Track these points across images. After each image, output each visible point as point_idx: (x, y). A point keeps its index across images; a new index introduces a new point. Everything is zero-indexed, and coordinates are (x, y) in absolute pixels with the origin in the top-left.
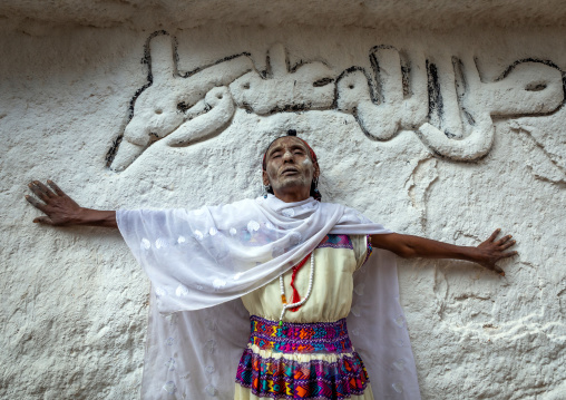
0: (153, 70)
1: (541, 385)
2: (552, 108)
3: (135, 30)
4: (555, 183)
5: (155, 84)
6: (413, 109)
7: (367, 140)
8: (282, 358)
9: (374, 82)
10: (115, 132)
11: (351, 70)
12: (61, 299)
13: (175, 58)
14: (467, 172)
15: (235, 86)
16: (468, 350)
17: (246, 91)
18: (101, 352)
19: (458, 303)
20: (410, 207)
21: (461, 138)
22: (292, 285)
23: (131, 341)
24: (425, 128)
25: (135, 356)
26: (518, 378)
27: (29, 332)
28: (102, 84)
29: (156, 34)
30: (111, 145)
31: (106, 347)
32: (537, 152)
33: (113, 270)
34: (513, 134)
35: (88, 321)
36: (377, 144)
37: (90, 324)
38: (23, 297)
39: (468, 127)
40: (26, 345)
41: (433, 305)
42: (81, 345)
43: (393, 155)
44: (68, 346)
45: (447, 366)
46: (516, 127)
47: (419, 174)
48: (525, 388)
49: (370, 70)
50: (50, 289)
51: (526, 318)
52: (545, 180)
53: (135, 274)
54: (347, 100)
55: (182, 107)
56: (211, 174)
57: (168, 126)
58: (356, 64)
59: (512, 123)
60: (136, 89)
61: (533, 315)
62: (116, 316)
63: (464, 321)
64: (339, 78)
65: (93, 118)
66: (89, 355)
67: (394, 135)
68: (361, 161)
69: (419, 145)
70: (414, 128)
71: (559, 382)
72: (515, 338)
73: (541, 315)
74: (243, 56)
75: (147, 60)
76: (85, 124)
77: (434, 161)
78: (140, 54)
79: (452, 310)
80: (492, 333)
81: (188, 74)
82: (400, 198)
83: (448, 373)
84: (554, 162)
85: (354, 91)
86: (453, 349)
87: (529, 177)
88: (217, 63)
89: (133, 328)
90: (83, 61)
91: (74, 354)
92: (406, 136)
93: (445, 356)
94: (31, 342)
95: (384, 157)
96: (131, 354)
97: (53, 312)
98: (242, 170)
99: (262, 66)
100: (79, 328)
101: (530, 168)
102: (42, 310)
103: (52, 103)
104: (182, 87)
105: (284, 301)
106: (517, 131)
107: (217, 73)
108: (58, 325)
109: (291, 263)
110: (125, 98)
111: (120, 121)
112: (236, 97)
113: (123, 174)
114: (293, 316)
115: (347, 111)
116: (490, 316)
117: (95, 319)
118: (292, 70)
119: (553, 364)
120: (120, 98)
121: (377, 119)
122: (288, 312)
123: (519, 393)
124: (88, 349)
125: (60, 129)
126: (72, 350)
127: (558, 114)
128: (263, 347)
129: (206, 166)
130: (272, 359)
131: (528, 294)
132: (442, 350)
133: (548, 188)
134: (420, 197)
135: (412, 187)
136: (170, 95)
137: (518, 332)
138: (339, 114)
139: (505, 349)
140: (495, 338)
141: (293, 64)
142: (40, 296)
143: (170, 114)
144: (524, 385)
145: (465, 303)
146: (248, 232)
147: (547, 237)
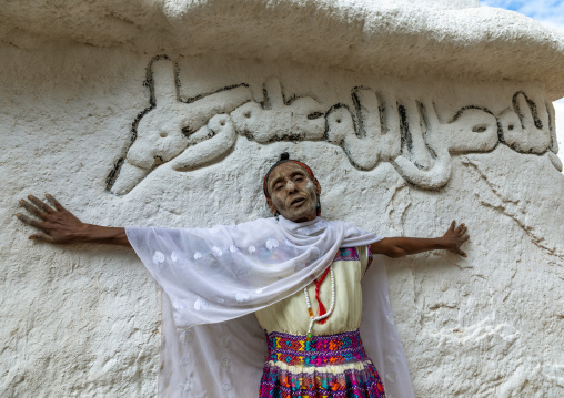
0: (156, 93)
1: (499, 378)
2: (492, 146)
3: (137, 53)
4: (496, 208)
5: (159, 107)
6: (390, 143)
7: (354, 169)
8: (315, 372)
9: (356, 119)
10: (117, 154)
11: (337, 106)
12: (60, 333)
13: (177, 83)
14: (433, 199)
15: (237, 114)
16: (444, 353)
17: (247, 120)
18: (107, 388)
19: (432, 313)
20: (391, 229)
21: (427, 169)
22: (318, 298)
23: (139, 373)
24: (399, 160)
25: (144, 388)
26: (483, 374)
27: (21, 373)
28: (101, 104)
29: (158, 58)
30: (112, 167)
31: (113, 382)
32: (482, 182)
33: (117, 298)
34: (464, 167)
35: (91, 355)
36: (362, 173)
37: (94, 358)
38: (12, 334)
39: (432, 160)
40: (17, 388)
41: (415, 316)
42: (84, 382)
43: (376, 183)
44: (68, 385)
45: (429, 369)
46: (466, 161)
47: (396, 200)
48: (488, 382)
49: (352, 107)
50: (46, 323)
51: (483, 322)
52: (489, 205)
53: (142, 302)
54: (337, 133)
55: (186, 131)
56: (217, 198)
57: (173, 150)
58: (342, 102)
59: (464, 158)
60: (138, 111)
61: (487, 319)
62: (124, 347)
63: (439, 328)
64: (328, 113)
65: (92, 138)
66: (92, 393)
67: (375, 166)
68: (350, 189)
69: (396, 175)
70: (391, 159)
71: (511, 374)
72: (478, 339)
73: (493, 319)
74: (243, 88)
75: (149, 83)
76: (83, 145)
77: (407, 189)
78: (142, 76)
79: (429, 319)
80: (460, 337)
81: (190, 100)
82: (382, 221)
83: (430, 375)
84: (494, 191)
85: (342, 125)
86: (433, 353)
87: (477, 203)
88: (217, 91)
89: (143, 358)
90: (79, 79)
91: (75, 393)
92: (385, 167)
93: (428, 360)
94: (24, 384)
95: (368, 184)
96: (139, 387)
97: (50, 348)
98: (246, 195)
99: (260, 97)
100: (81, 364)
101: (477, 196)
102: (36, 347)
103: (44, 121)
104: (186, 113)
105: (311, 314)
106: (466, 165)
107: (220, 100)
108: (56, 361)
109: (312, 276)
110: (126, 119)
111: (122, 143)
112: (238, 125)
113: (126, 198)
114: (321, 328)
115: (335, 143)
116: (456, 322)
117: (99, 352)
118: (288, 103)
119: (505, 359)
120: (122, 119)
121: (362, 150)
122: (316, 325)
123: (484, 387)
124: (92, 385)
125: (54, 149)
126: (73, 389)
127: (495, 152)
128: (291, 363)
129: (212, 190)
130: (303, 374)
131: (482, 301)
132: (425, 355)
133: (490, 212)
134: (398, 220)
135: (392, 211)
136: (175, 119)
137: (480, 334)
138: (330, 145)
139: (473, 349)
140: (464, 340)
141: (287, 98)
142: (33, 331)
143: (175, 137)
144: (487, 379)
145: (438, 312)
146: (267, 250)
147: (491, 253)
